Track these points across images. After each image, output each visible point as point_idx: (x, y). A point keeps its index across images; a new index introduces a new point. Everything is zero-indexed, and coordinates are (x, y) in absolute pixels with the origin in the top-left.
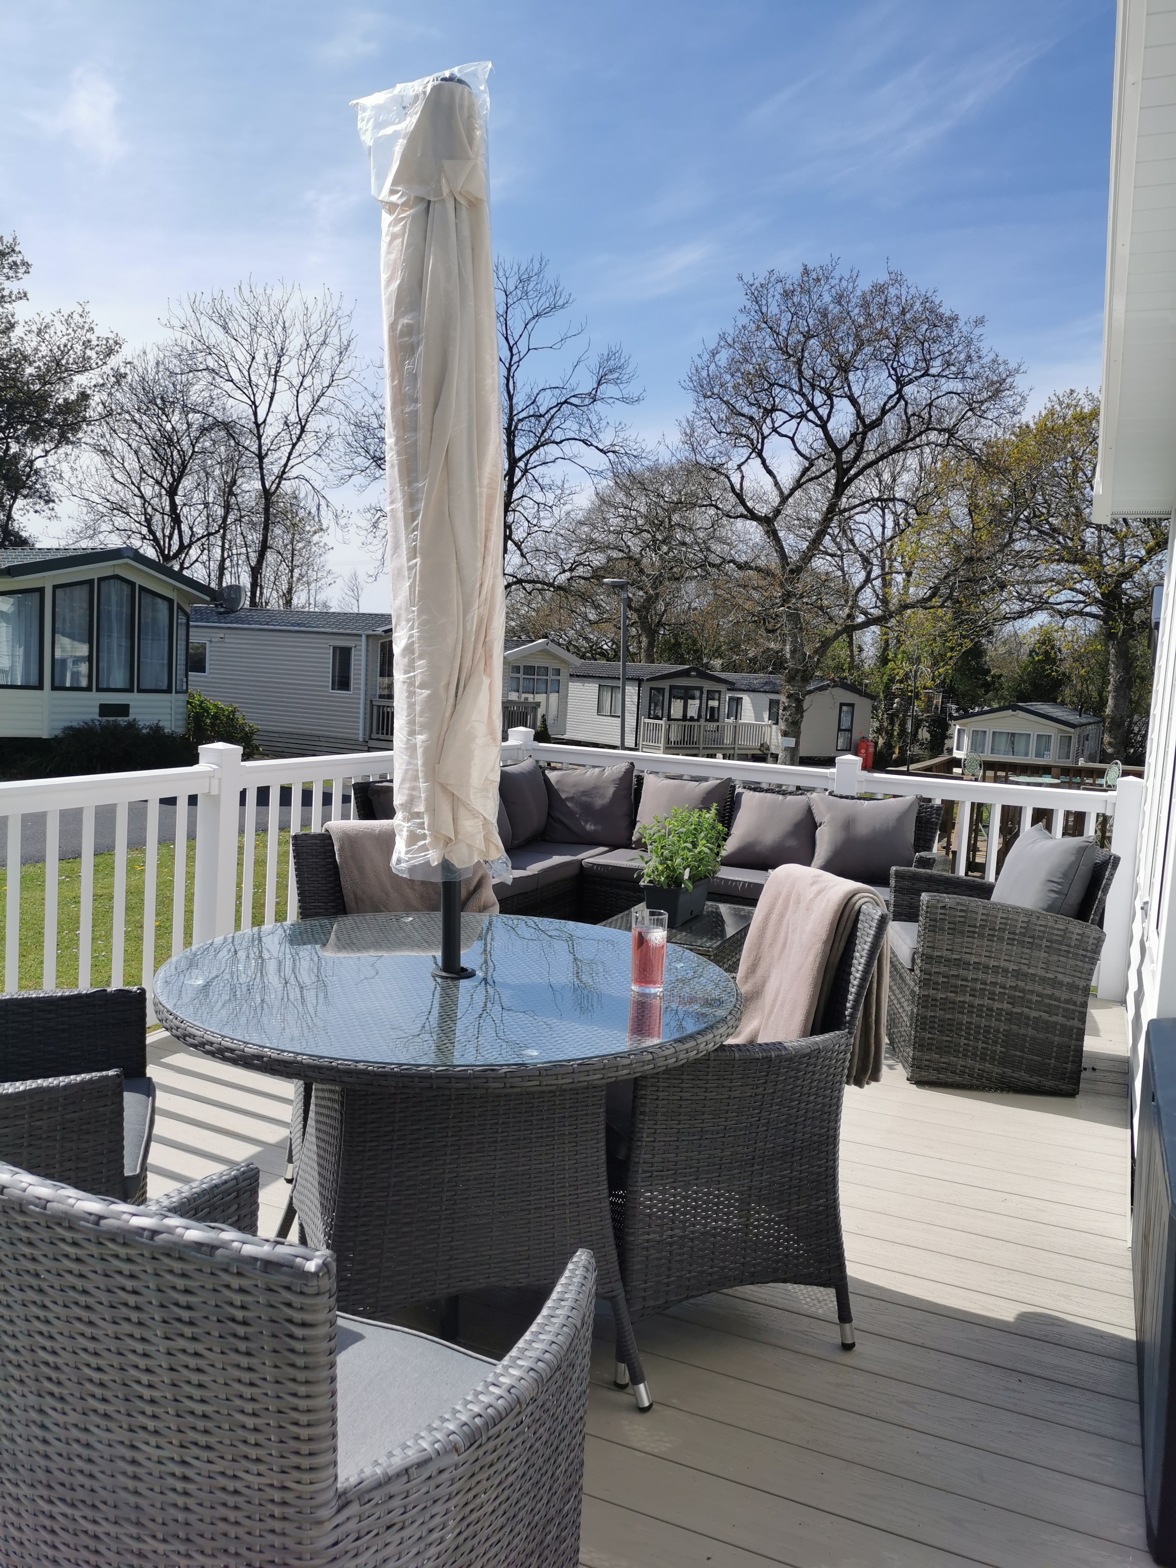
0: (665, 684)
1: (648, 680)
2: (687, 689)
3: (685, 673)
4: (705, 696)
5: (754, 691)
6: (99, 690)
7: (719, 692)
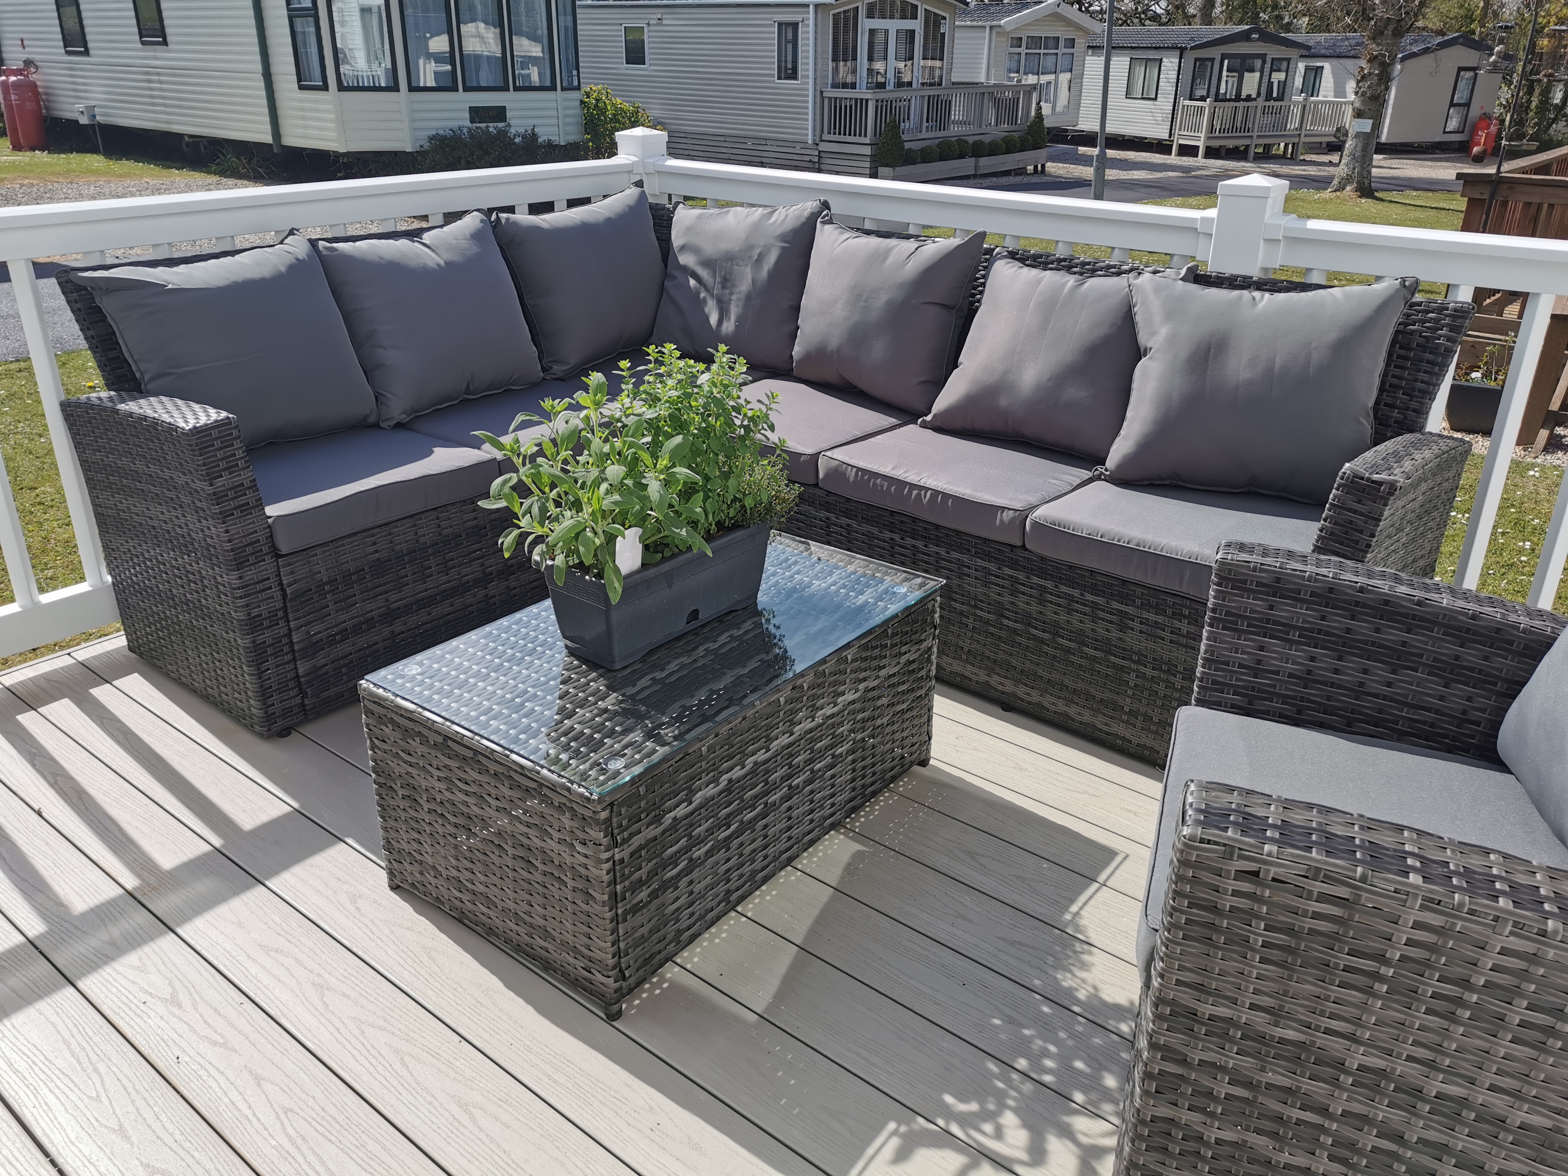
0: (1215, 53)
1: (1192, 48)
2: (1244, 57)
3: (1244, 36)
4: (1268, 66)
5: (1339, 56)
6: (466, 89)
7: (1289, 60)
